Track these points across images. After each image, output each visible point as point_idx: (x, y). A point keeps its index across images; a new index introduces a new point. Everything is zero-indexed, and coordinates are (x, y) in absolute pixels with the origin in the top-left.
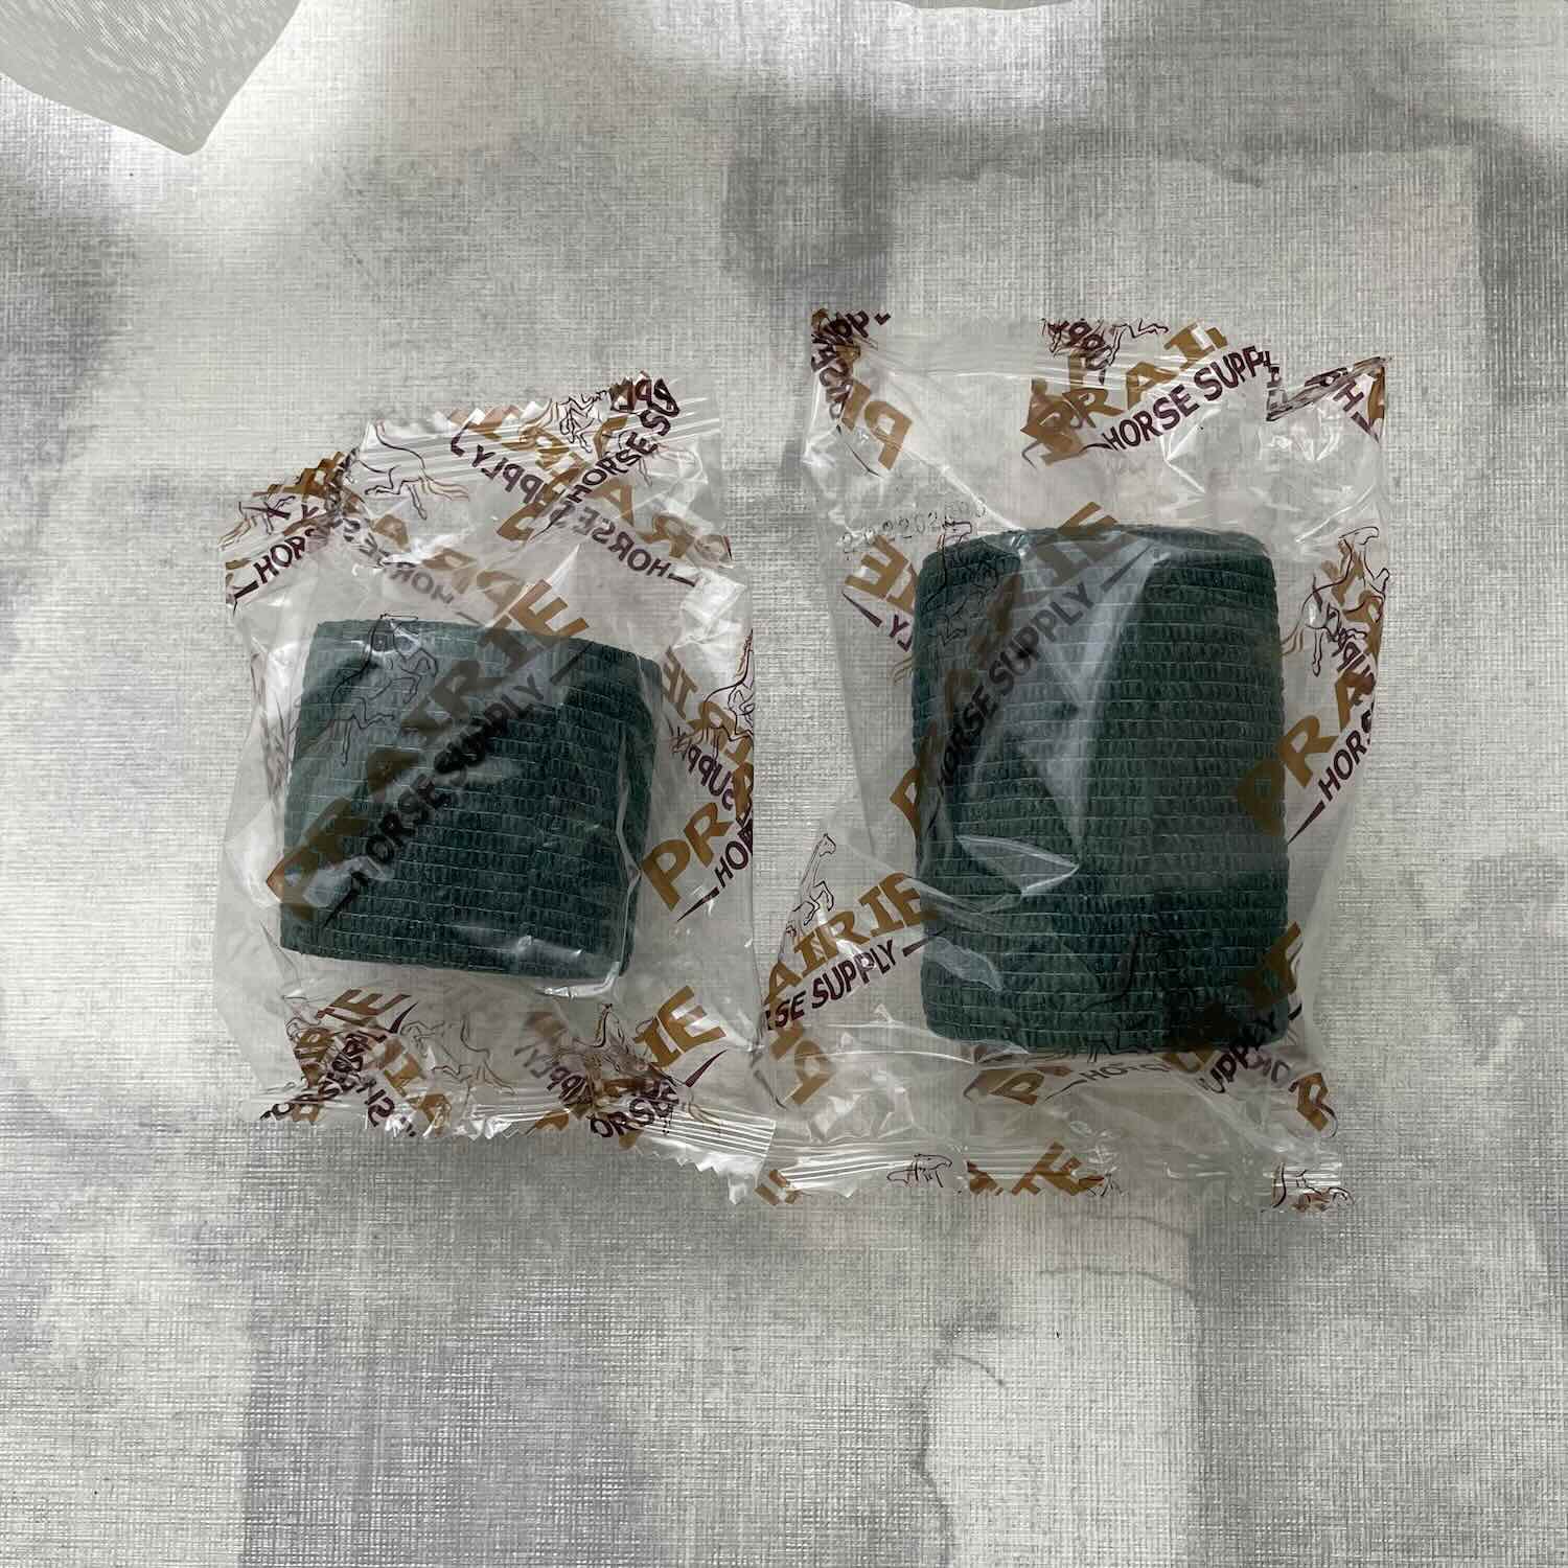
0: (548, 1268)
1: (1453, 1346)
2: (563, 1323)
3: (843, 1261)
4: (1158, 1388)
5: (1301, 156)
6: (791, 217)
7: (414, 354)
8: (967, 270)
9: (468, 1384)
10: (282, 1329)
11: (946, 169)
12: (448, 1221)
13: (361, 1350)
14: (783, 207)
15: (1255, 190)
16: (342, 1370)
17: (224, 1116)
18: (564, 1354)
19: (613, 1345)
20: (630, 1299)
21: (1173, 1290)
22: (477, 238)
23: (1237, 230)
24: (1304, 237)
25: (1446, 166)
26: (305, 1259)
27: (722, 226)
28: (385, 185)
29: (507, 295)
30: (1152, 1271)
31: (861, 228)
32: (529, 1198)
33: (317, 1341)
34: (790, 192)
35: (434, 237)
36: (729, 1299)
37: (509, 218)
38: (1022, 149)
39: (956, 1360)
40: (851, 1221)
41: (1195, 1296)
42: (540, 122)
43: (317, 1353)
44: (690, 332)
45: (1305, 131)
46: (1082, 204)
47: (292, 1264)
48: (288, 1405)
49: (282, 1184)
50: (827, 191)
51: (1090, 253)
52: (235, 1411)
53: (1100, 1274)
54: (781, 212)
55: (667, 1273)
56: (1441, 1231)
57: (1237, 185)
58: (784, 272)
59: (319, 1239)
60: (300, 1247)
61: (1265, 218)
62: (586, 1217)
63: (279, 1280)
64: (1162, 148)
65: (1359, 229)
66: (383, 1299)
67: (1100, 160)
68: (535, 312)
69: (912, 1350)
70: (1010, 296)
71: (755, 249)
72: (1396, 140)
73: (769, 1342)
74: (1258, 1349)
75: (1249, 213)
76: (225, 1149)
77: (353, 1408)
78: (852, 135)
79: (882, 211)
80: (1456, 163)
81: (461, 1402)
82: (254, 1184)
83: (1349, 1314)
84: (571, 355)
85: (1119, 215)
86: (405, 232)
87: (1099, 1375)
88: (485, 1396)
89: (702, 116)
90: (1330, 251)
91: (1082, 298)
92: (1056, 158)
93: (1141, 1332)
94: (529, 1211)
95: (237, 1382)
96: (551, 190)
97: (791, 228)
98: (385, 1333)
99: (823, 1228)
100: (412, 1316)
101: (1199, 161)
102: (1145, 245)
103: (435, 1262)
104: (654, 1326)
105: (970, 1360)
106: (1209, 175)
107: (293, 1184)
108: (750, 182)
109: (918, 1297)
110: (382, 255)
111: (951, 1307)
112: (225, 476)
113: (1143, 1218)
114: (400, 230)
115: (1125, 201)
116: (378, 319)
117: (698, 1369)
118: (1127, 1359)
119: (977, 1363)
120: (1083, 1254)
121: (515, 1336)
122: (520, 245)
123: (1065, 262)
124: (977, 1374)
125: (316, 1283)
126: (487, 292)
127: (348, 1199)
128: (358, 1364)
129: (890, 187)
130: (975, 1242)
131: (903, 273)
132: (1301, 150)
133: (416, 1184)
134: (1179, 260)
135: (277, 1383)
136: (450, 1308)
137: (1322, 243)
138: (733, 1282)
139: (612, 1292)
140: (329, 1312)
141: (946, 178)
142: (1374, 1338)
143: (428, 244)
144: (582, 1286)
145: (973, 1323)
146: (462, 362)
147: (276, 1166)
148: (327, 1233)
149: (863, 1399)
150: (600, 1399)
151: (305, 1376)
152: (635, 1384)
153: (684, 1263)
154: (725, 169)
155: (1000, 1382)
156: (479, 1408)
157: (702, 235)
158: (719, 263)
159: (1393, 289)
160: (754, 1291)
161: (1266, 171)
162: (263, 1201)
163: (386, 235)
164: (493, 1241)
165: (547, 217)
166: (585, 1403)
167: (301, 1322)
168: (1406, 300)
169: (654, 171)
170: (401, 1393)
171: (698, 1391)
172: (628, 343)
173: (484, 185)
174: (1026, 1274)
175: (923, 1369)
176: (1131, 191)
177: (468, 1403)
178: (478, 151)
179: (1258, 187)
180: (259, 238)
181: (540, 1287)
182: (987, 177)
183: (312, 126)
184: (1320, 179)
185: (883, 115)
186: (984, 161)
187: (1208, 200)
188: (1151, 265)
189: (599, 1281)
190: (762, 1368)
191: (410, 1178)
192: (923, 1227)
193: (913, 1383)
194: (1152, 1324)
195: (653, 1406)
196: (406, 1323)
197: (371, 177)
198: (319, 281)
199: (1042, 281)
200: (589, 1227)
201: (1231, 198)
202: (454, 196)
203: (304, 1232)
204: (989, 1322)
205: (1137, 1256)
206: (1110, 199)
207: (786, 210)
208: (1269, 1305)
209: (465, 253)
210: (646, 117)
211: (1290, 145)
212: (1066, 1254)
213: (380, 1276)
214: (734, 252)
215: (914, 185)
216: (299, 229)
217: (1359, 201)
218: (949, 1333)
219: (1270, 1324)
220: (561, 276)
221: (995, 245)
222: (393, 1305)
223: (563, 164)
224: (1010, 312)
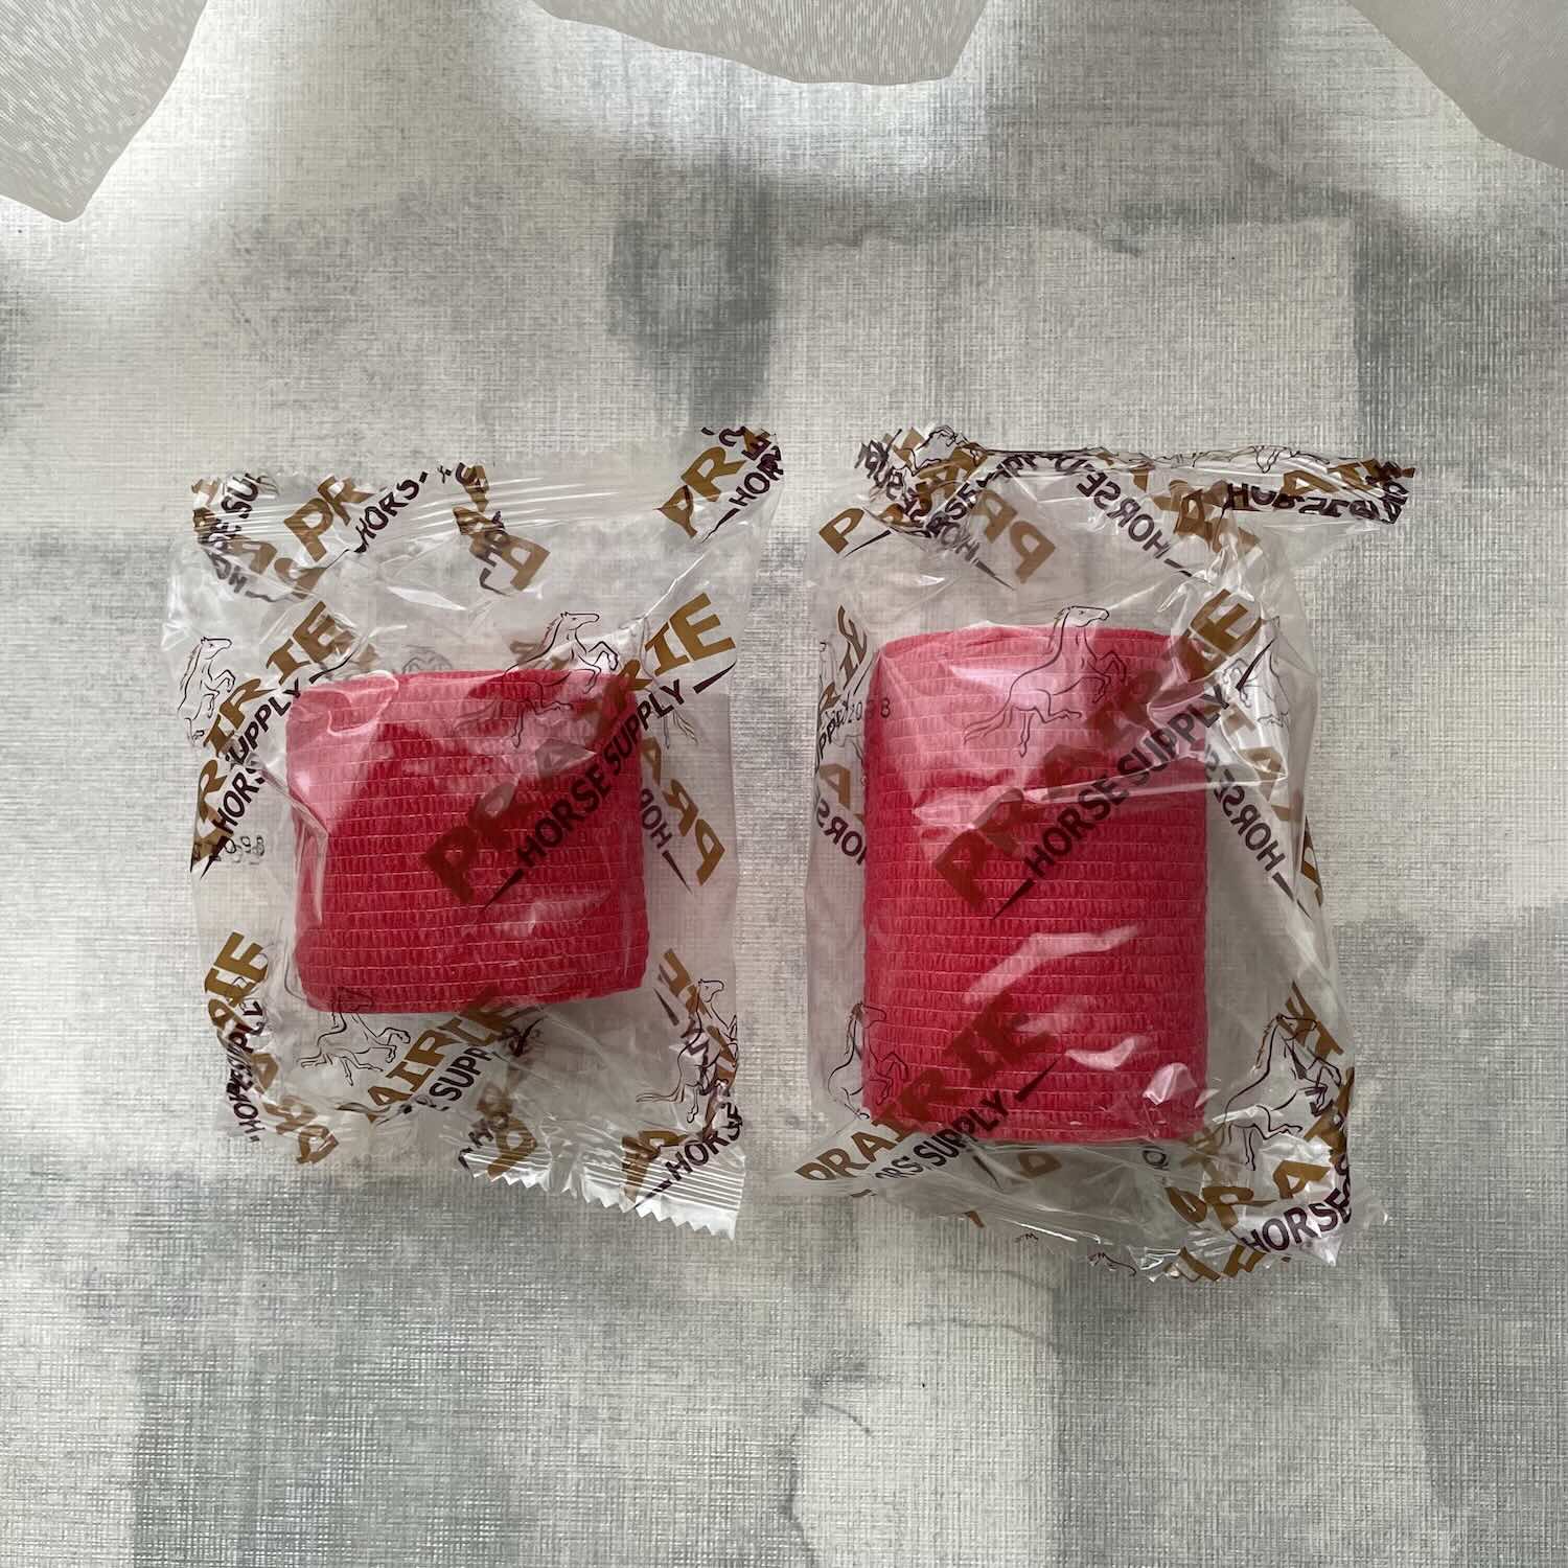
0: (429, 1317)
1: (1306, 1402)
2: (443, 1370)
3: (716, 1312)
4: (1020, 1437)
5: (1180, 225)
6: (675, 279)
7: (302, 414)
8: (850, 337)
9: (350, 1428)
10: (169, 1372)
11: (830, 234)
12: (332, 1270)
13: (246, 1394)
14: (667, 271)
15: (1134, 261)
16: (228, 1413)
17: (113, 1165)
18: (443, 1400)
19: (493, 1392)
20: (508, 1347)
21: (1036, 1344)
22: (365, 297)
23: (1116, 299)
24: (1182, 308)
25: (1324, 239)
26: (193, 1306)
27: (607, 289)
28: (273, 243)
29: (393, 356)
30: (1016, 1323)
31: (745, 293)
32: (410, 1249)
33: (203, 1384)
34: (675, 255)
35: (320, 297)
36: (604, 1348)
37: (396, 278)
38: (905, 215)
39: (824, 1409)
40: (725, 1274)
41: (1058, 1349)
42: (427, 181)
43: (203, 1396)
44: (576, 395)
45: (1184, 201)
46: (963, 272)
47: (179, 1311)
48: (176, 1446)
49: (170, 1232)
50: (712, 256)
51: (970, 321)
52: (125, 1451)
53: (966, 1326)
54: (667, 277)
55: (545, 1321)
56: (1298, 1287)
57: (1117, 255)
58: (669, 336)
59: (206, 1286)
60: (188, 1293)
61: (1144, 289)
62: (466, 1267)
63: (168, 1326)
64: (1043, 216)
65: (1236, 299)
66: (268, 1345)
67: (982, 228)
68: (422, 374)
69: (782, 1399)
70: (892, 363)
71: (641, 312)
72: (1274, 212)
73: (643, 1390)
74: (1118, 1400)
75: (1128, 282)
76: (113, 1198)
77: (239, 1450)
78: (737, 200)
79: (766, 276)
80: (1333, 234)
81: (343, 1445)
82: (142, 1232)
83: (1206, 1367)
84: (458, 415)
85: (1000, 284)
86: (293, 291)
87: (963, 1424)
88: (366, 1440)
89: (588, 179)
90: (1207, 322)
91: (962, 365)
92: (939, 226)
93: (1004, 1383)
94: (410, 1261)
95: (126, 1423)
96: (438, 251)
97: (676, 292)
98: (269, 1378)
99: (697, 1279)
100: (295, 1362)
101: (1079, 230)
102: (1024, 312)
103: (319, 1309)
104: (531, 1373)
105: (837, 1409)
106: (1089, 244)
107: (180, 1232)
108: (635, 246)
109: (789, 1348)
110: (272, 314)
111: (821, 1358)
112: (113, 534)
113: (1007, 1272)
114: (288, 289)
115: (1006, 269)
116: (266, 378)
117: (574, 1416)
118: (990, 1409)
119: (844, 1412)
120: (949, 1306)
121: (397, 1382)
122: (407, 305)
123: (946, 330)
124: (845, 1423)
125: (203, 1329)
126: (375, 353)
127: (234, 1247)
128: (243, 1407)
129: (774, 253)
130: (845, 1295)
131: (785, 340)
132: (1180, 220)
133: (300, 1233)
134: (1058, 329)
135: (165, 1425)
136: (332, 1354)
137: (1200, 312)
138: (609, 1330)
139: (490, 1340)
140: (215, 1355)
141: (830, 244)
142: (1230, 1391)
143: (316, 304)
144: (461, 1335)
145: (841, 1372)
146: (349, 422)
147: (164, 1215)
148: (213, 1280)
149: (734, 1445)
150: (478, 1444)
151: (191, 1419)
152: (512, 1430)
153: (561, 1313)
154: (611, 232)
155: (867, 1431)
156: (361, 1451)
157: (587, 298)
158: (605, 327)
159: (1266, 362)
160: (629, 1340)
161: (1144, 241)
162: (151, 1248)
163: (274, 294)
164: (374, 1289)
165: (434, 278)
166: (463, 1447)
167: (187, 1366)
168: (1281, 372)
169: (541, 233)
170: (285, 1436)
171: (573, 1436)
172: (513, 405)
173: (371, 245)
174: (894, 1327)
175: (792, 1417)
176: (1012, 259)
177: (350, 1446)
178: (365, 211)
179: (1137, 256)
180: (148, 296)
181: (421, 1334)
182: (870, 243)
183: (198, 185)
184: (1199, 250)
185: (769, 181)
186: (867, 228)
187: (1088, 269)
188: (1031, 334)
189: (478, 1329)
190: (636, 1414)
191: (294, 1227)
192: (794, 1280)
193: (783, 1431)
194: (1015, 1376)
195: (530, 1451)
196: (291, 1368)
197: (259, 236)
198: (207, 340)
199: (923, 349)
200: (468, 1276)
201: (1111, 267)
202: (341, 255)
203: (191, 1280)
204: (857, 1371)
205: (1002, 1309)
206: (991, 268)
207: (671, 276)
208: (1129, 1358)
209: (353, 314)
210: (533, 179)
211: (1169, 215)
212: (932, 1307)
213: (265, 1323)
214: (619, 314)
215: (798, 251)
216: (188, 288)
217: (1236, 272)
218: (818, 1382)
219: (1129, 1377)
220: (447, 338)
221: (875, 312)
222: (278, 1351)
223: (450, 225)
224: (891, 380)
